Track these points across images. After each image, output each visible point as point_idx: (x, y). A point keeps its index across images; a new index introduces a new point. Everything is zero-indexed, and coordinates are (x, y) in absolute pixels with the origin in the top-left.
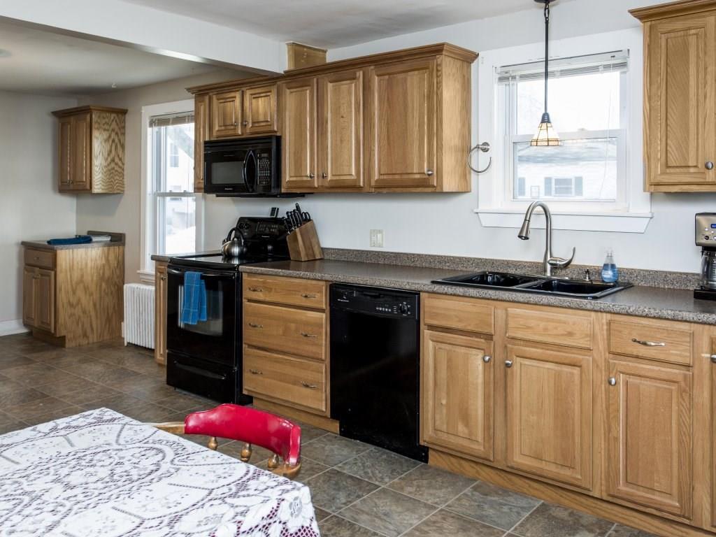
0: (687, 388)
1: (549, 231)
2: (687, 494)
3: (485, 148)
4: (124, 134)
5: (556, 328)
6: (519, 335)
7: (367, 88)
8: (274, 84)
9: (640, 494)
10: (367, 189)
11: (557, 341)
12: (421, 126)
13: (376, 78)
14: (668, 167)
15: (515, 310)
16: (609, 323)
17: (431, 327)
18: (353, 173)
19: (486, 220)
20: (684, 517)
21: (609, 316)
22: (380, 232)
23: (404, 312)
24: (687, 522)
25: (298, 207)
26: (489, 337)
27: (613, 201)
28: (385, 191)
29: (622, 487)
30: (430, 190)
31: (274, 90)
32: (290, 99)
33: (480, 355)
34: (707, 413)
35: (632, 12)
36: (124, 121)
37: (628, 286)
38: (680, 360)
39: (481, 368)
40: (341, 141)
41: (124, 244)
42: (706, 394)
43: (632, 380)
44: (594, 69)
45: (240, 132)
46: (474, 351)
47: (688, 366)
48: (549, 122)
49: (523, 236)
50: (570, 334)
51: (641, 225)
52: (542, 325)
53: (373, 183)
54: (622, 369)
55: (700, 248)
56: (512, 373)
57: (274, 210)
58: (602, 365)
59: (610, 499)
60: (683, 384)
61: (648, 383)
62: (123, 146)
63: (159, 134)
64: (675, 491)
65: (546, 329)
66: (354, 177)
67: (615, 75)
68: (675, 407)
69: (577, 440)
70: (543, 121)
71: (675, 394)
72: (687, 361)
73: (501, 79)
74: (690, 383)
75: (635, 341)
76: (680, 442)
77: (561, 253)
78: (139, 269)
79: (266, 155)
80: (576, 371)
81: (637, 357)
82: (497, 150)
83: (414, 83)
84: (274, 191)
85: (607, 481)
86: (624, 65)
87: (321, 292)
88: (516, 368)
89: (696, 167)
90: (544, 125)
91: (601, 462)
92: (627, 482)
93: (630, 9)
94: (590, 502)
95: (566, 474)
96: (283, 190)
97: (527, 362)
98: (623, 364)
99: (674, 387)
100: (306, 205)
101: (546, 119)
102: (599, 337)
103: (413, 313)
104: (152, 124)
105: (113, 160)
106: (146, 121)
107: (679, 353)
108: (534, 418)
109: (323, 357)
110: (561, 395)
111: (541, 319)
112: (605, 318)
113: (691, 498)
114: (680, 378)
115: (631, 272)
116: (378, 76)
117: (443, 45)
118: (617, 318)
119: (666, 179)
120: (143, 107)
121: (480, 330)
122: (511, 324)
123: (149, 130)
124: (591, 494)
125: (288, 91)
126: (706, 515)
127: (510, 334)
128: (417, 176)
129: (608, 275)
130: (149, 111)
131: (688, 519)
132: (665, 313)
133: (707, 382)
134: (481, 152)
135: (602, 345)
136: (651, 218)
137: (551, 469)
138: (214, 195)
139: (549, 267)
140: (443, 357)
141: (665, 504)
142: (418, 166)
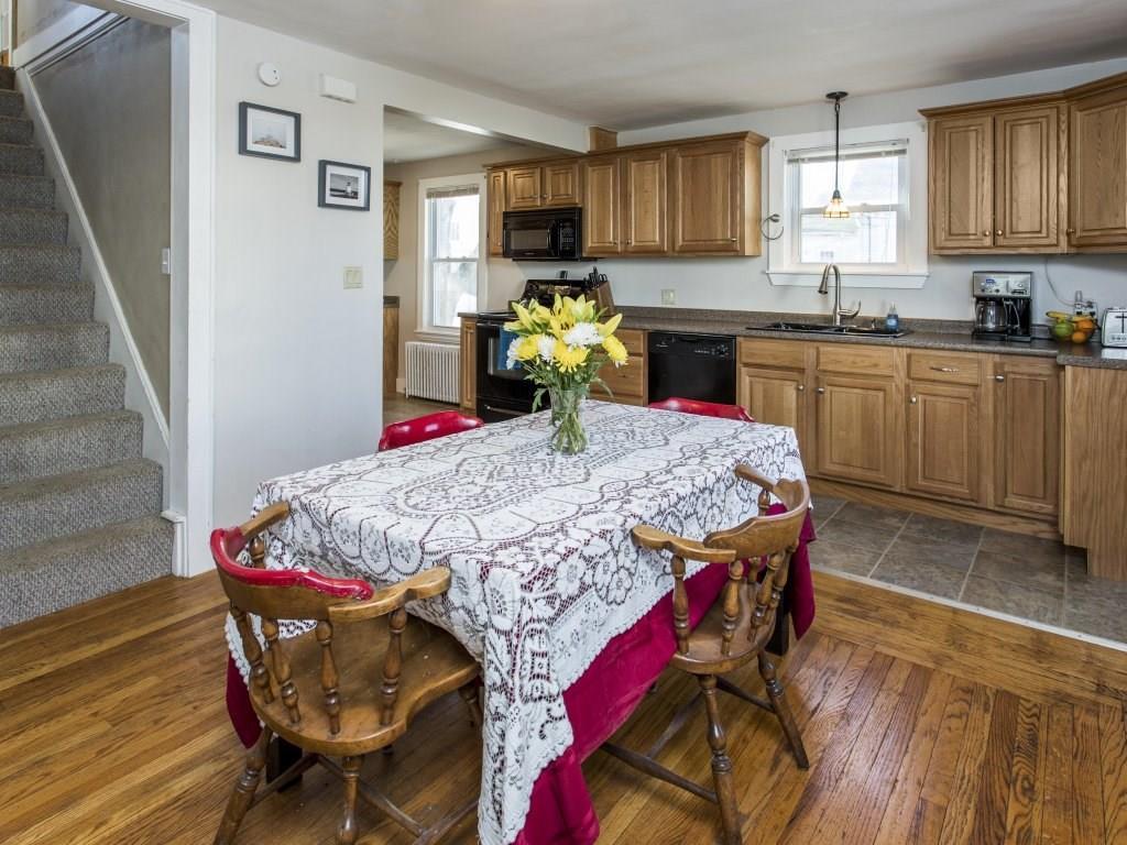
0: (975, 403)
1: (838, 288)
2: (975, 483)
3: (775, 219)
4: (398, 205)
5: (863, 361)
6: (830, 368)
7: (671, 167)
8: (576, 162)
9: (936, 486)
10: (671, 253)
11: (864, 371)
12: (725, 198)
13: (680, 159)
14: (950, 234)
15: (824, 348)
16: (909, 356)
17: (746, 365)
18: (657, 239)
19: (776, 280)
20: (972, 500)
21: (909, 350)
22: (673, 291)
23: (722, 353)
24: (974, 504)
25: (595, 270)
26: (802, 371)
27: (892, 264)
28: (687, 255)
29: (921, 482)
30: (732, 254)
31: (576, 167)
32: (593, 175)
33: (794, 384)
34: (991, 421)
35: (921, 111)
36: (398, 193)
37: (909, 333)
38: (970, 381)
39: (794, 396)
40: (646, 212)
41: (398, 306)
42: (991, 407)
43: (929, 398)
44: (878, 154)
45: (539, 204)
46: (788, 383)
47: (976, 386)
48: (839, 197)
49: (823, 291)
50: (876, 365)
51: (919, 283)
52: (851, 359)
53: (677, 248)
54: (920, 390)
55: (975, 299)
56: (823, 399)
57: (563, 273)
58: (902, 387)
59: (908, 492)
60: (972, 400)
61: (942, 399)
62: (397, 216)
63: (435, 205)
64: (965, 481)
65: (854, 363)
66: (658, 243)
67: (895, 159)
68: (965, 419)
69: (882, 448)
70: (834, 197)
71: (965, 407)
72: (975, 382)
73: (790, 161)
74: (978, 398)
75: (932, 369)
76: (969, 444)
77: (848, 306)
78: (416, 328)
79: (568, 224)
80: (881, 394)
81: (934, 381)
82: (785, 221)
83: (718, 164)
84: (577, 256)
85: (907, 477)
86: (903, 152)
87: (639, 339)
88: (827, 395)
89: (975, 234)
90: (836, 200)
91: (901, 463)
92: (925, 478)
93: (921, 108)
94: (889, 498)
95: (871, 475)
96: (584, 255)
97: (836, 389)
98: (922, 387)
99: (965, 402)
100: (604, 269)
101: (836, 195)
102: (900, 367)
103: (731, 354)
104: (430, 195)
105: (390, 229)
106: (422, 192)
107: (968, 375)
108: (842, 433)
109: (642, 394)
110: (867, 413)
111: (849, 355)
112: (905, 351)
113: (978, 485)
114: (971, 394)
115: (911, 321)
116: (683, 157)
117: (747, 133)
118: (917, 351)
119: (949, 244)
120: (421, 181)
121: (793, 366)
122: (823, 359)
123: (427, 201)
124: (892, 489)
125: (590, 169)
126: (991, 498)
127: (821, 367)
128: (721, 242)
129: (892, 323)
130: (426, 184)
131: (976, 502)
132: (958, 346)
133: (991, 399)
134: (771, 223)
135: (903, 374)
136: (928, 277)
137: (857, 473)
138: (511, 260)
139: (838, 317)
140: (759, 389)
141: (957, 492)
142: (721, 233)
